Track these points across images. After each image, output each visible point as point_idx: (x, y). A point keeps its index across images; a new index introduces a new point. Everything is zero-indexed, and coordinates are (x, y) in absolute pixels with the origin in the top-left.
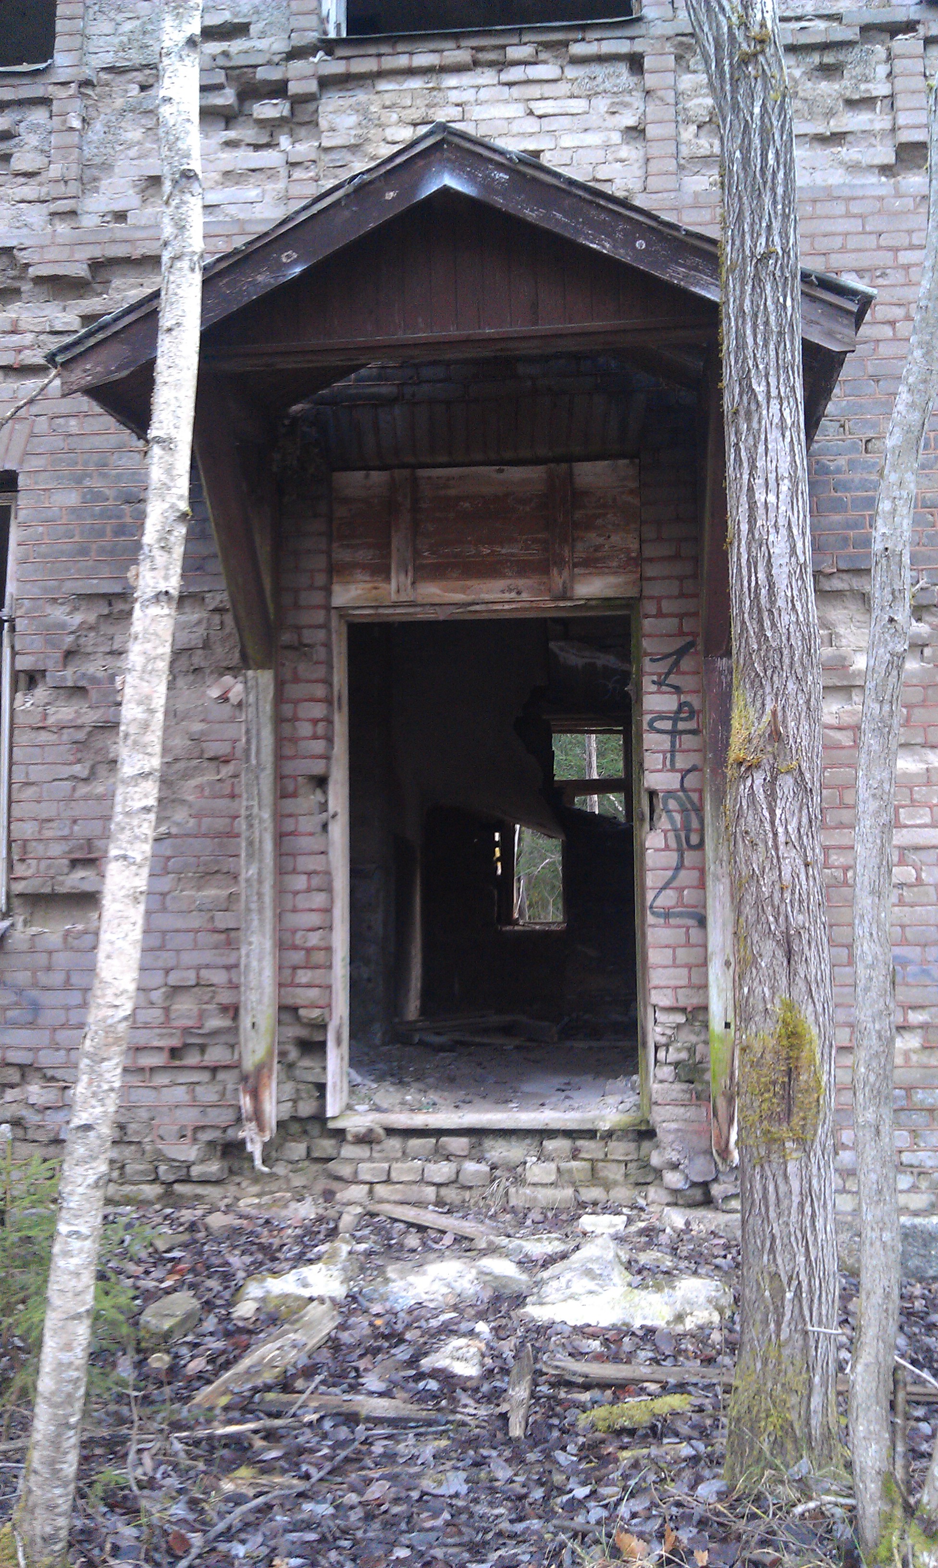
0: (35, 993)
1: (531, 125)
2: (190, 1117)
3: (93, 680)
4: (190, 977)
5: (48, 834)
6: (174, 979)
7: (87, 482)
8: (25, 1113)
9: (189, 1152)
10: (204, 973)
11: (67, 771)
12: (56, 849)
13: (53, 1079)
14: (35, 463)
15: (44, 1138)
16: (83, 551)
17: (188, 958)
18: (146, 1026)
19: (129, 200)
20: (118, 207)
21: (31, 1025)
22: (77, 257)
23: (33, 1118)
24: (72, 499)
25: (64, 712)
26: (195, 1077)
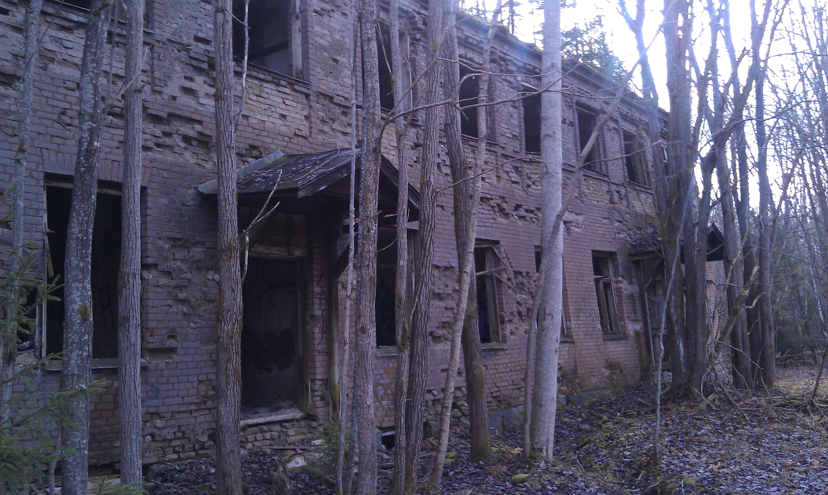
0: (157, 386)
1: (284, 106)
2: (205, 426)
3: (174, 269)
4: (205, 377)
5: (160, 326)
6: (200, 379)
7: (170, 196)
8: (155, 431)
9: (204, 438)
10: (209, 375)
11: (166, 303)
12: (163, 332)
13: (164, 417)
14: (153, 185)
15: (160, 440)
16: (169, 221)
17: (205, 370)
18: (192, 395)
19: (177, 93)
20: (174, 95)
21: (156, 397)
22: (165, 110)
23: (157, 432)
24: (165, 201)
25: (163, 280)
26: (205, 412)
